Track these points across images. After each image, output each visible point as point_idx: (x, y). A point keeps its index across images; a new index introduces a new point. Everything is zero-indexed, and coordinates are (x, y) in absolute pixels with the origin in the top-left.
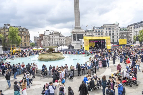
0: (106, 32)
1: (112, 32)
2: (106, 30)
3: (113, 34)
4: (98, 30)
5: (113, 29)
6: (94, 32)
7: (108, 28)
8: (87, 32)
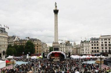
0: (102, 43)
1: (108, 43)
2: (102, 41)
3: (109, 45)
4: (93, 41)
5: (109, 40)
6: (90, 43)
7: (103, 40)
8: (84, 43)
